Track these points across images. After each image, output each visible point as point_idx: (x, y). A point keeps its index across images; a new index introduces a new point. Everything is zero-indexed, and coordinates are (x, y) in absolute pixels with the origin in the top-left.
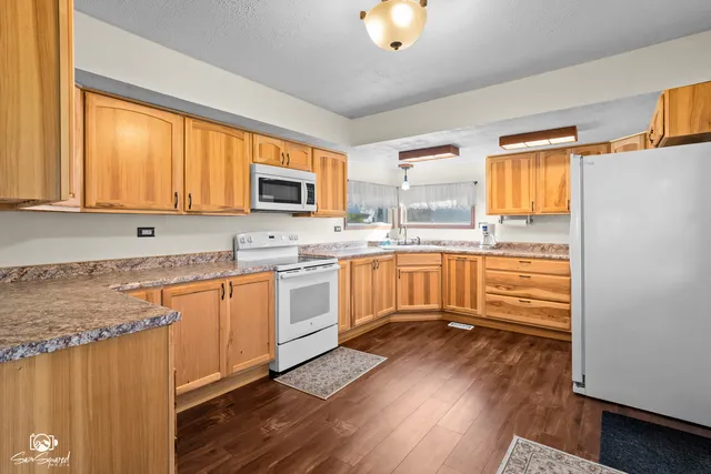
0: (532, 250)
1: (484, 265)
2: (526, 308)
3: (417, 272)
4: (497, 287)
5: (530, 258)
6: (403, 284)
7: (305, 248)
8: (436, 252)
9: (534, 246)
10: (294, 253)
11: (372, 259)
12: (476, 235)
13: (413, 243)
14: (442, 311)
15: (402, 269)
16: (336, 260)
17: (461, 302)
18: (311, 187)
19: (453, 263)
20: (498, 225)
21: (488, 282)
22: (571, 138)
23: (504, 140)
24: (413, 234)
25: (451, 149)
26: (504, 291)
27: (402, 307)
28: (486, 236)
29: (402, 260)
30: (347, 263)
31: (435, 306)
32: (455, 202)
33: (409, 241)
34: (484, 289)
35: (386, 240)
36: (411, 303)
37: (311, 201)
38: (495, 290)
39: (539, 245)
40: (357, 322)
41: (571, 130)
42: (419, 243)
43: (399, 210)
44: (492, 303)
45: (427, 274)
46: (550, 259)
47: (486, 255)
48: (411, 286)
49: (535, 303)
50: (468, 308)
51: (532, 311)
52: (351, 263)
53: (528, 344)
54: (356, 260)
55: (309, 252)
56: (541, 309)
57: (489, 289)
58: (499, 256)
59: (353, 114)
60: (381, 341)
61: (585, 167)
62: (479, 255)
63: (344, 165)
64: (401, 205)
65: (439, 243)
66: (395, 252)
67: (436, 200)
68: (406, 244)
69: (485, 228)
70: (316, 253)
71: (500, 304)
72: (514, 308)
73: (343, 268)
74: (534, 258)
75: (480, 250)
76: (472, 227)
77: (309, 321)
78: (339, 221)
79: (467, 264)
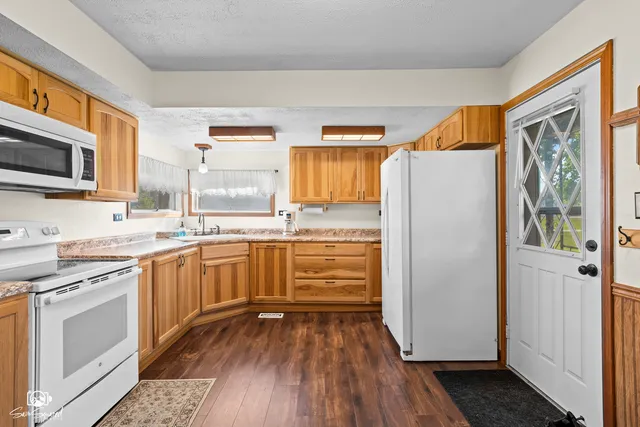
0: (326, 235)
1: (293, 251)
2: (330, 289)
3: (223, 264)
4: (306, 272)
5: (335, 242)
6: (208, 280)
7: (69, 246)
8: (243, 241)
9: (327, 231)
10: (51, 256)
11: (177, 254)
12: (278, 222)
13: (211, 233)
14: (249, 303)
15: (208, 263)
16: (135, 261)
17: (269, 291)
18: (88, 153)
19: (262, 253)
20: (298, 212)
21: (296, 267)
22: (378, 137)
23: (327, 130)
24: (211, 222)
25: (269, 130)
26: (311, 275)
27: (208, 307)
28: (289, 223)
29: (207, 252)
30: (149, 263)
31: (242, 299)
32: (255, 189)
33: (207, 230)
34: (293, 274)
35: (181, 230)
36: (218, 300)
37: (88, 176)
38: (303, 275)
39: (331, 230)
40: (162, 339)
41: (380, 130)
42: (218, 233)
43: (190, 197)
44: (300, 288)
45: (234, 265)
46: (350, 242)
47: (295, 242)
48: (218, 282)
49: (339, 283)
50: (277, 297)
51: (336, 290)
52: (153, 262)
53: (337, 321)
54: (160, 259)
55: (76, 251)
56: (343, 287)
57: (298, 274)
58: (307, 242)
59: (158, 64)
60: (195, 356)
61: (412, 160)
62: (289, 242)
63: (134, 131)
64: (193, 191)
65: (238, 232)
66: (199, 244)
67: (235, 187)
68: (204, 234)
69: (289, 215)
70: (88, 252)
71: (308, 287)
72: (321, 290)
73: (145, 271)
74: (338, 242)
75: (284, 237)
76: (273, 215)
77: (97, 361)
78: (120, 208)
79: (277, 253)
